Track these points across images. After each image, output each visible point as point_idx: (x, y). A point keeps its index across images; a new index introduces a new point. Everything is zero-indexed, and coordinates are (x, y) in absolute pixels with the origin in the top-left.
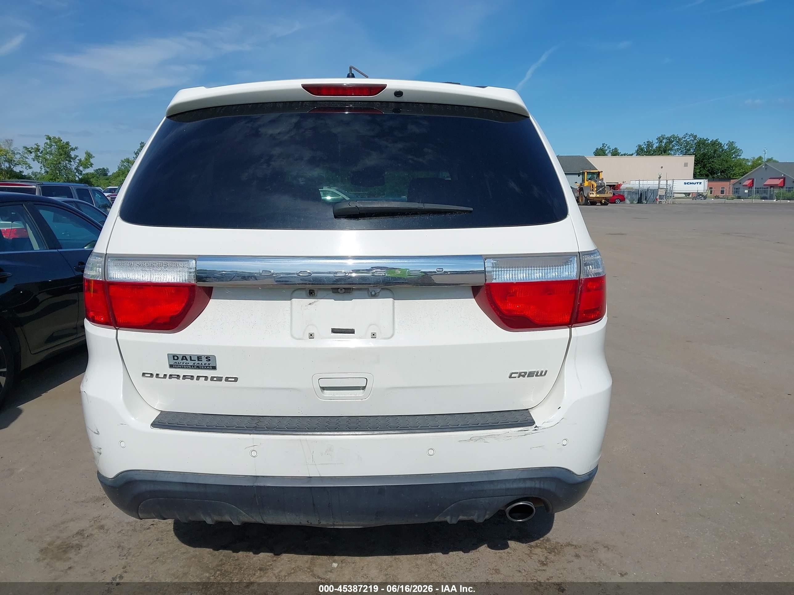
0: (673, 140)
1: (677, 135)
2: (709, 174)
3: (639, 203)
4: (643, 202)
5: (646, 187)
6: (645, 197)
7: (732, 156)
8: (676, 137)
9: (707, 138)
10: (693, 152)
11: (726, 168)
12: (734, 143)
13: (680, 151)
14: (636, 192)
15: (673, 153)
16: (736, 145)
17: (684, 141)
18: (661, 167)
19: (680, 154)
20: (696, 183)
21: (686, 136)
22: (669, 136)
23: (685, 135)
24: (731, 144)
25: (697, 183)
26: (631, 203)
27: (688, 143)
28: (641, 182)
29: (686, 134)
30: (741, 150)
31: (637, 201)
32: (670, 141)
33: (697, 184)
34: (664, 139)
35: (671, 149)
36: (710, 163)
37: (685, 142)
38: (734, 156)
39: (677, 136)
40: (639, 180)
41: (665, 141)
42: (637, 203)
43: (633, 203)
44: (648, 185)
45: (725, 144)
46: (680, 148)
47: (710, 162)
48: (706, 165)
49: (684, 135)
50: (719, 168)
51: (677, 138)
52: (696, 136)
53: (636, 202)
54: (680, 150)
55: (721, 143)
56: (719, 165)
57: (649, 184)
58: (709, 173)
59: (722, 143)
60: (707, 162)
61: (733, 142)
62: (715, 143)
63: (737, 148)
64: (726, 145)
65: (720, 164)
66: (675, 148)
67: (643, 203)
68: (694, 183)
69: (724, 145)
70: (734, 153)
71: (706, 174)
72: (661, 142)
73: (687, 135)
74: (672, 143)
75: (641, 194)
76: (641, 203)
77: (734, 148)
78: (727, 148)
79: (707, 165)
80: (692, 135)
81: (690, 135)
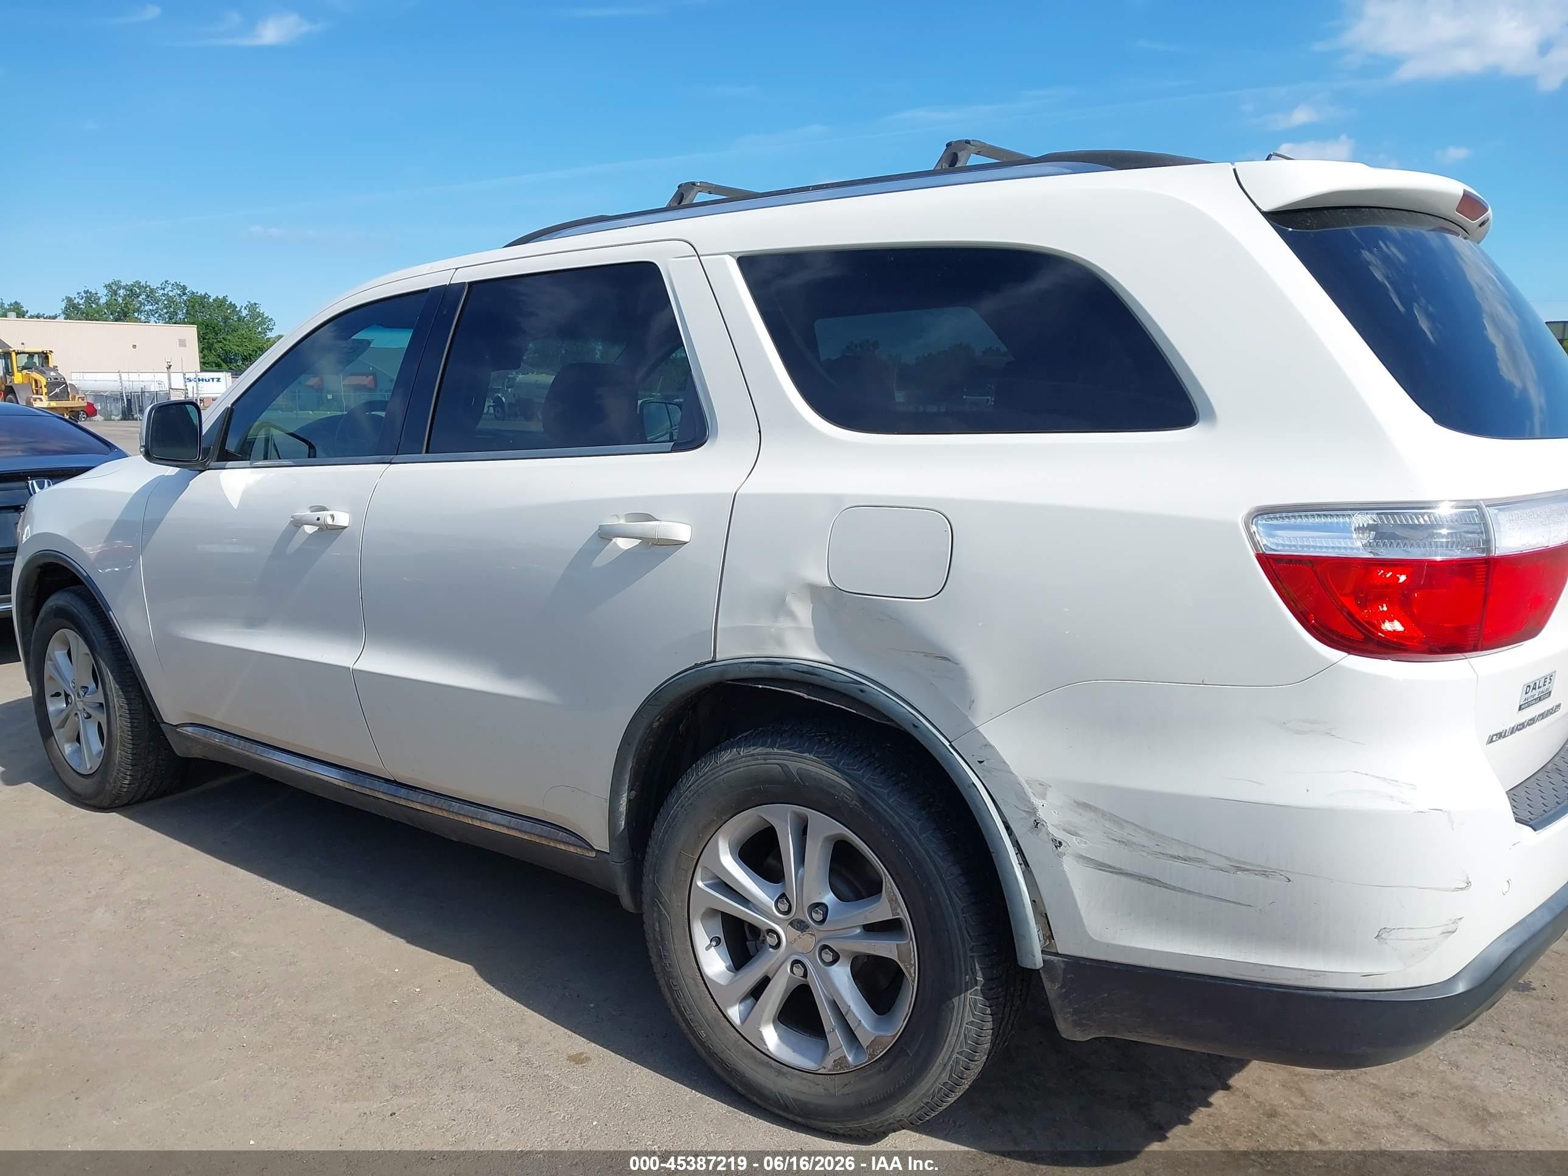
0: (140, 292)
1: (146, 282)
2: (222, 363)
3: (125, 419)
4: (135, 416)
5: (137, 387)
6: (139, 406)
7: (258, 329)
8: (144, 286)
9: (206, 294)
10: (184, 319)
11: (250, 352)
12: (257, 306)
13: (157, 315)
14: (116, 397)
15: (143, 318)
16: (261, 309)
17: (163, 295)
18: (133, 346)
19: (157, 321)
20: (211, 380)
21: (165, 285)
22: (129, 284)
23: (163, 283)
24: (252, 307)
25: (213, 379)
26: (105, 420)
27: (170, 300)
28: (125, 376)
29: (167, 282)
30: (272, 319)
31: (120, 415)
32: (132, 292)
33: (213, 381)
34: (119, 288)
35: (138, 311)
36: (221, 342)
37: (164, 298)
38: (260, 329)
39: (146, 285)
40: (119, 372)
41: (122, 292)
42: (121, 420)
43: (111, 420)
44: (141, 383)
45: (242, 306)
46: (155, 308)
47: (219, 340)
48: (212, 344)
49: (161, 283)
50: (238, 350)
51: (148, 289)
52: (184, 288)
53: (118, 418)
54: (156, 313)
55: (234, 304)
56: (238, 346)
57: (142, 381)
58: (222, 359)
59: (236, 305)
60: (213, 338)
61: (256, 304)
62: (221, 303)
63: (263, 315)
64: (244, 308)
65: (239, 344)
66: (147, 308)
67: (137, 420)
68: (206, 380)
69: (241, 309)
70: (260, 324)
71: (215, 363)
72: (115, 293)
73: (167, 285)
74: (138, 297)
75: (129, 401)
76: (131, 418)
77: (259, 315)
78: (247, 315)
79: (216, 345)
80: (177, 285)
81: (173, 285)
